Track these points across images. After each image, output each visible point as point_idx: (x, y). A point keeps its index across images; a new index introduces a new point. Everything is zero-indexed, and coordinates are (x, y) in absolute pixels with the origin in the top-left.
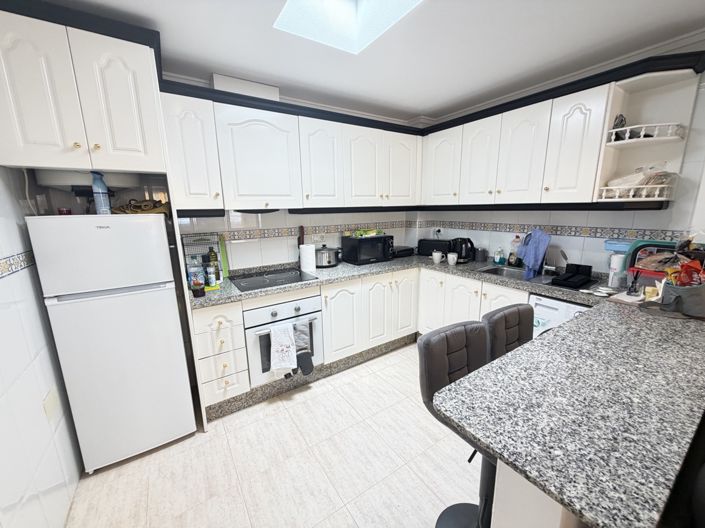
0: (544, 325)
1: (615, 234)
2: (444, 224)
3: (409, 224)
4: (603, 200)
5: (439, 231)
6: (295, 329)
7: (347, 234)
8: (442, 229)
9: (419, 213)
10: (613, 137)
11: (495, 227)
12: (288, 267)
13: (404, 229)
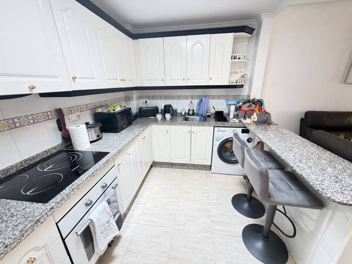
0: (222, 138)
1: (227, 98)
2: (149, 97)
3: (128, 99)
4: (230, 84)
5: (146, 102)
6: (109, 203)
7: (100, 110)
8: (148, 101)
9: (134, 91)
10: (233, 58)
11: (179, 98)
12: (54, 151)
13: (124, 102)
